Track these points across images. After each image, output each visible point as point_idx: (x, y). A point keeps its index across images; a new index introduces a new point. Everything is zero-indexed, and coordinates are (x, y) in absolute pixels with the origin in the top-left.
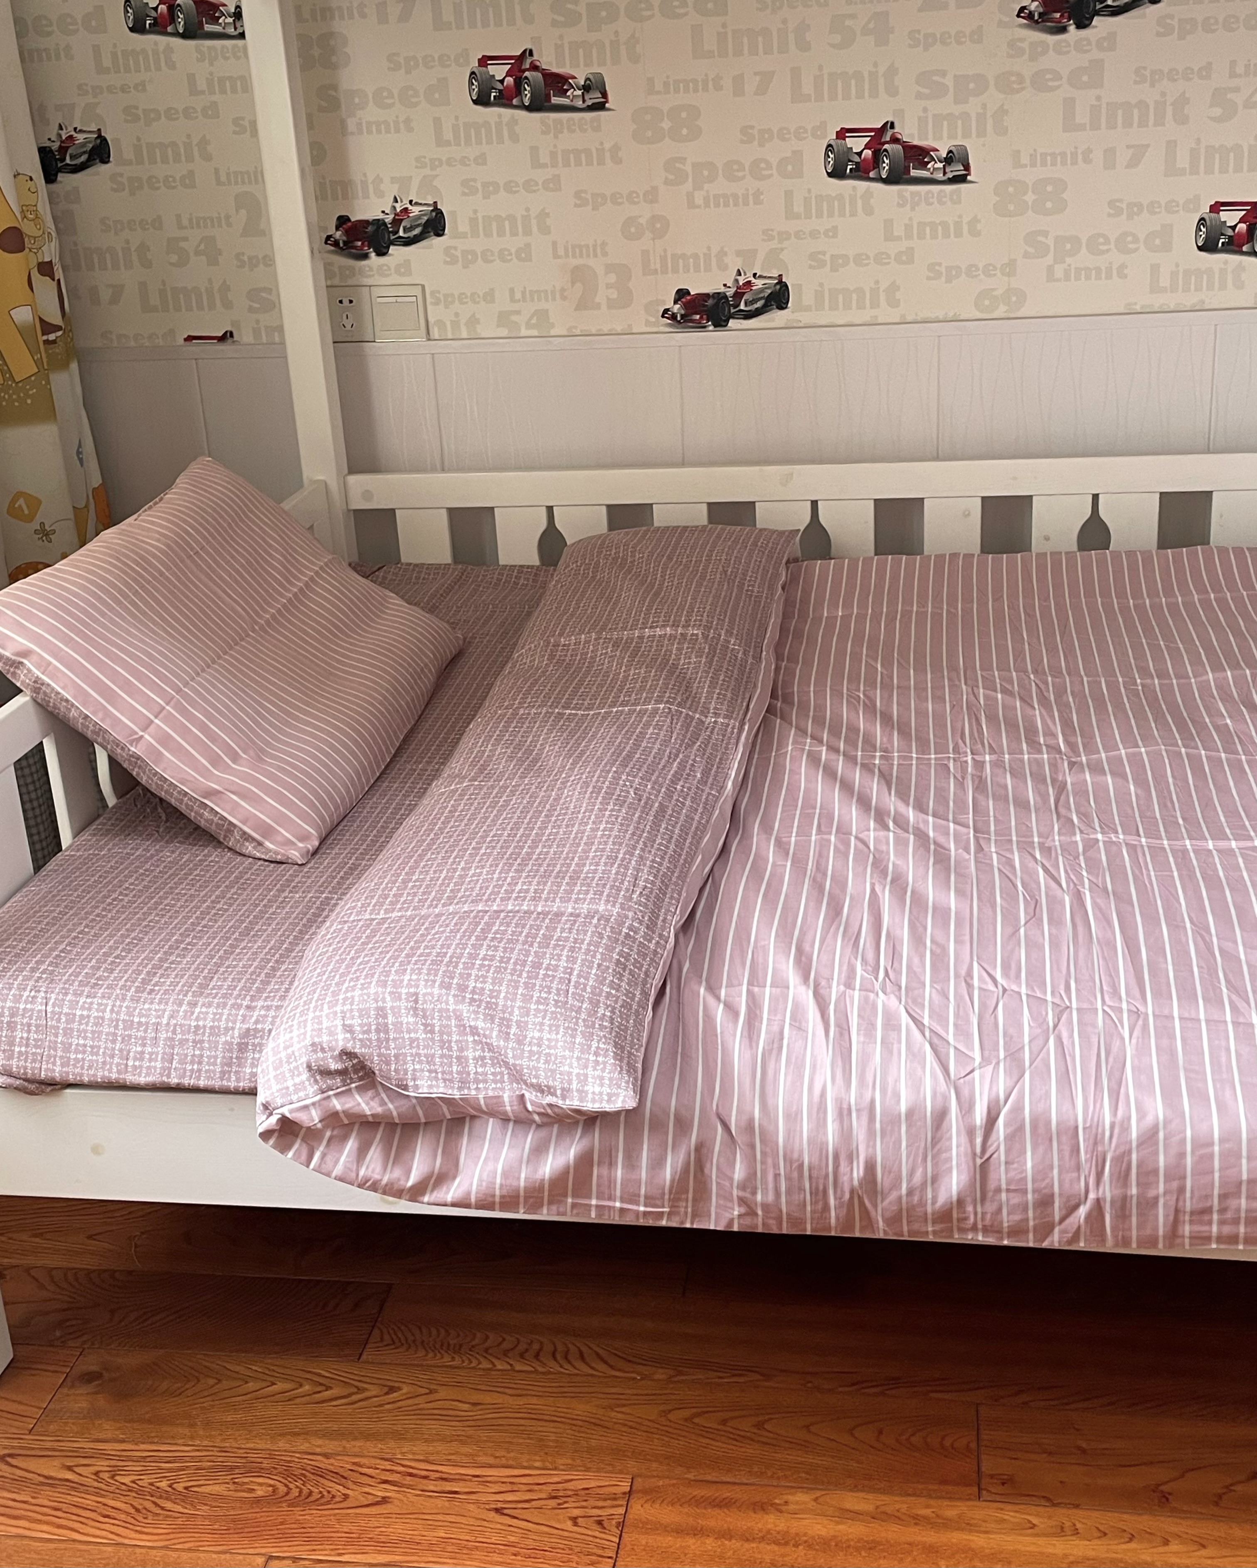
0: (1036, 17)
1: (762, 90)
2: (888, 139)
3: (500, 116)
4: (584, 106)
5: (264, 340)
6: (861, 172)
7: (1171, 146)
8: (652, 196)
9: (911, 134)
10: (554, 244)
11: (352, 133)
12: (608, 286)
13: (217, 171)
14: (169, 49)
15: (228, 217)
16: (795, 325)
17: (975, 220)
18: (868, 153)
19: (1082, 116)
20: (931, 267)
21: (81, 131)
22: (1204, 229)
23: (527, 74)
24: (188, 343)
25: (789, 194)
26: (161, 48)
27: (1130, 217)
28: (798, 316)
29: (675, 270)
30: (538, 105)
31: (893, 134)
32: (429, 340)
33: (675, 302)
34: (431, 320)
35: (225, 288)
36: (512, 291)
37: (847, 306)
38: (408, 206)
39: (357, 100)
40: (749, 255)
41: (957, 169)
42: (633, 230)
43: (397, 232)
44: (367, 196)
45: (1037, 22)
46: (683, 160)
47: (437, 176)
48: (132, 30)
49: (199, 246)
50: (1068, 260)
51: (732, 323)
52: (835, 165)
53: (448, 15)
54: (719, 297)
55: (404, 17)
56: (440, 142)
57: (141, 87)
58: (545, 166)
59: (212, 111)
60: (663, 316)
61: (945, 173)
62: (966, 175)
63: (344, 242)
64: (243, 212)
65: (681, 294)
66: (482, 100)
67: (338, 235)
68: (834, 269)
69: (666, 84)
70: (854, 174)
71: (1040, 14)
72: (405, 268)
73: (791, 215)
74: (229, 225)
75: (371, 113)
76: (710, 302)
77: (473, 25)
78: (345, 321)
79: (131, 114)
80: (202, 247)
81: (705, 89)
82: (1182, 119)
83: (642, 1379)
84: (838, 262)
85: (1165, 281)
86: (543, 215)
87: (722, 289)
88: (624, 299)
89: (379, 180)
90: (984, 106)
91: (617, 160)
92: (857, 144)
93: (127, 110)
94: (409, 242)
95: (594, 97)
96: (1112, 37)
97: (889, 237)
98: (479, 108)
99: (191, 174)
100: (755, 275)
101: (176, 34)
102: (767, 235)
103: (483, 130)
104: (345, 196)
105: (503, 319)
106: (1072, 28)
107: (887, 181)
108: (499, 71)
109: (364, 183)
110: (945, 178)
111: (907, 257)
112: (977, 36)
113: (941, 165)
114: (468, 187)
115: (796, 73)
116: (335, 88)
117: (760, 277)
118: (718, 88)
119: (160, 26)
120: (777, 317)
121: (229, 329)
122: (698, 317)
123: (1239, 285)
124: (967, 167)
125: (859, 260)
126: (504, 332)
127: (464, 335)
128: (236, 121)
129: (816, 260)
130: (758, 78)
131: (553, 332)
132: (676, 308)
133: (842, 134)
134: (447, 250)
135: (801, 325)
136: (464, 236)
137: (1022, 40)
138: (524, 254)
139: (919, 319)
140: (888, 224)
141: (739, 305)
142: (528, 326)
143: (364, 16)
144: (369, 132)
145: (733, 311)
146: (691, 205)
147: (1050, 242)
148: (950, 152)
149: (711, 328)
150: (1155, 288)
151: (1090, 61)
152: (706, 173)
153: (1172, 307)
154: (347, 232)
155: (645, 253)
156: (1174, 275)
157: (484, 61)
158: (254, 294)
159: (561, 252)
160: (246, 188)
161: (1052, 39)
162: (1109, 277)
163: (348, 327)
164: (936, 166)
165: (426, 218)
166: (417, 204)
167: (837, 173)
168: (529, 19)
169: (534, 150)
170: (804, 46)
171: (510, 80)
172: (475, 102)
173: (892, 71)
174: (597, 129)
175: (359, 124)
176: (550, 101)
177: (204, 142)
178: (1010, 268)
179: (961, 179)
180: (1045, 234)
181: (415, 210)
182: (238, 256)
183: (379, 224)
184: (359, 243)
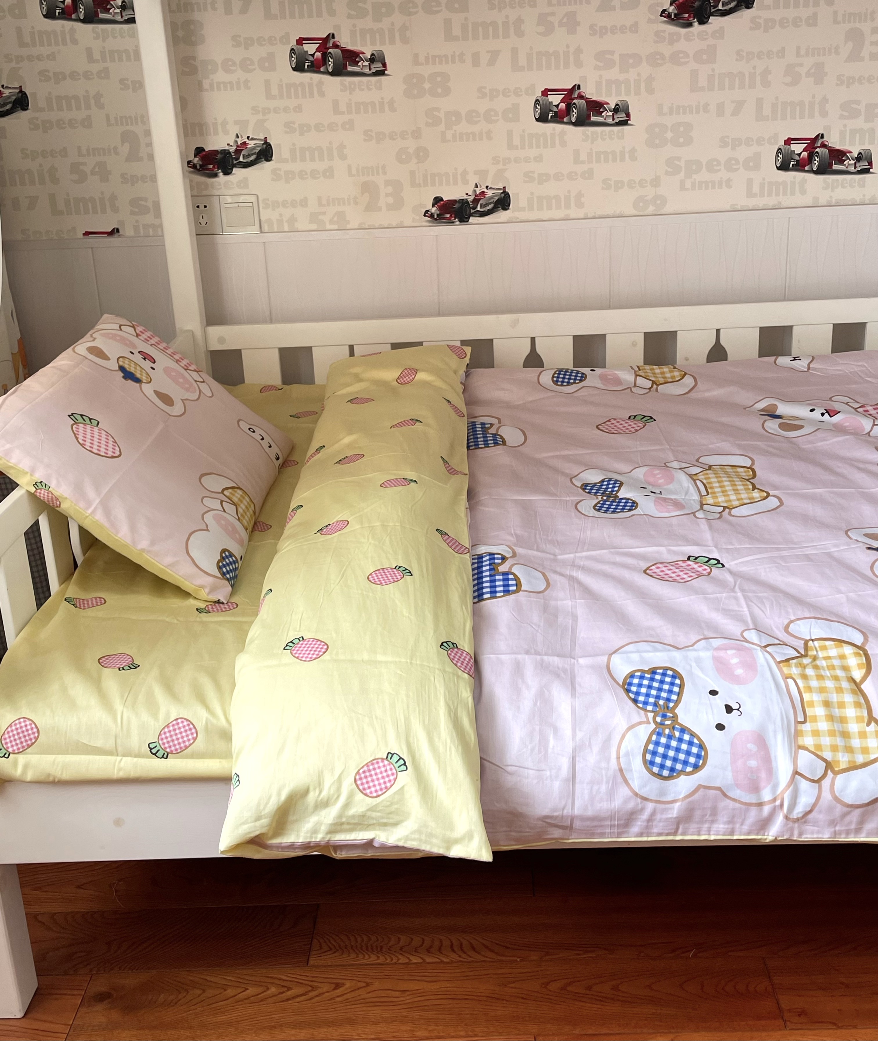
0: (673, 17)
1: (492, 62)
2: (576, 96)
3: (311, 79)
4: (370, 72)
5: (142, 234)
6: (559, 118)
7: (759, 102)
8: (417, 134)
9: (591, 92)
10: (349, 167)
11: (207, 90)
12: (387, 195)
13: (108, 117)
14: (72, 30)
15: (115, 148)
16: (515, 220)
17: (633, 151)
18: (563, 106)
19: (703, 82)
20: (605, 181)
21: (7, 87)
22: (781, 156)
23: (330, 50)
24: (86, 237)
25: (510, 134)
26: (67, 29)
27: (733, 149)
28: (517, 214)
29: (433, 184)
30: (339, 71)
31: (579, 94)
32: (261, 232)
33: (433, 206)
34: (263, 219)
35: (113, 198)
36: (319, 198)
37: (549, 208)
38: (246, 140)
39: (210, 67)
40: (483, 173)
41: (621, 116)
42: (404, 157)
43: (239, 158)
44: (216, 133)
45: (673, 20)
46: (438, 110)
47: (267, 119)
48: (45, 16)
49: (94, 168)
50: (694, 176)
51: (472, 220)
52: (541, 114)
53: (275, 8)
54: (463, 202)
55: (244, 11)
56: (269, 96)
57: (52, 57)
58: (343, 113)
59: (105, 74)
60: (425, 215)
61: (613, 119)
62: (627, 120)
63: (200, 165)
64: (127, 145)
65: (437, 200)
66: (299, 68)
67: (196, 160)
68: (540, 183)
69: (427, 58)
70: (553, 119)
71: (675, 15)
72: (244, 183)
73: (511, 146)
74: (117, 153)
75: (220, 76)
76: (457, 206)
77: (292, 16)
78: (201, 220)
79: (44, 75)
80: (97, 169)
81: (453, 62)
82: (766, 84)
83: (521, 961)
84: (544, 178)
85: (756, 189)
86: (342, 147)
87: (465, 197)
88: (398, 204)
89: (225, 123)
90: (639, 75)
91: (392, 109)
92: (555, 99)
93: (41, 73)
94: (246, 165)
95: (377, 66)
96: (722, 29)
97: (577, 160)
98: (296, 73)
99: (89, 117)
100: (487, 187)
101: (78, 20)
102: (496, 160)
103: (300, 88)
104: (201, 134)
105: (314, 218)
106: (696, 24)
107: (575, 124)
108: (311, 48)
109: (215, 125)
110: (614, 122)
111: (589, 175)
112: (634, 28)
113: (611, 114)
114: (289, 127)
115: (515, 51)
116: (194, 58)
117: (491, 188)
118: (462, 61)
119: (67, 14)
120: (502, 215)
121: (116, 226)
122: (448, 216)
123: (803, 192)
124: (628, 115)
125: (558, 177)
126: (314, 227)
127: (286, 228)
128: (122, 81)
129: (529, 177)
130: (490, 54)
131: (349, 227)
132: (434, 210)
133: (545, 93)
134: (274, 171)
135: (518, 220)
136: (286, 161)
137: (664, 31)
138: (329, 173)
139: (597, 216)
140: (577, 153)
141: (476, 208)
142: (331, 222)
143: (215, 9)
144: (219, 89)
145: (472, 211)
146: (444, 140)
147: (682, 164)
148: (617, 105)
149: (458, 223)
150: (750, 194)
151: (708, 46)
152: (454, 119)
153: (761, 206)
154: (202, 159)
155: (412, 173)
156: (762, 186)
157: (300, 41)
158: (135, 202)
159: (354, 171)
160: (129, 128)
161: (683, 31)
162: (720, 186)
163: (203, 224)
164: (608, 114)
165: (259, 149)
166: (252, 139)
167: (542, 118)
168: (332, 13)
169: (336, 103)
170: (520, 33)
171: (318, 55)
172: (294, 69)
173: (579, 51)
174: (380, 88)
175: (211, 85)
176: (346, 68)
177: (98, 96)
178: (656, 182)
179: (624, 123)
180: (679, 159)
181: (251, 144)
182: (123, 176)
183: (225, 153)
184: (211, 166)
